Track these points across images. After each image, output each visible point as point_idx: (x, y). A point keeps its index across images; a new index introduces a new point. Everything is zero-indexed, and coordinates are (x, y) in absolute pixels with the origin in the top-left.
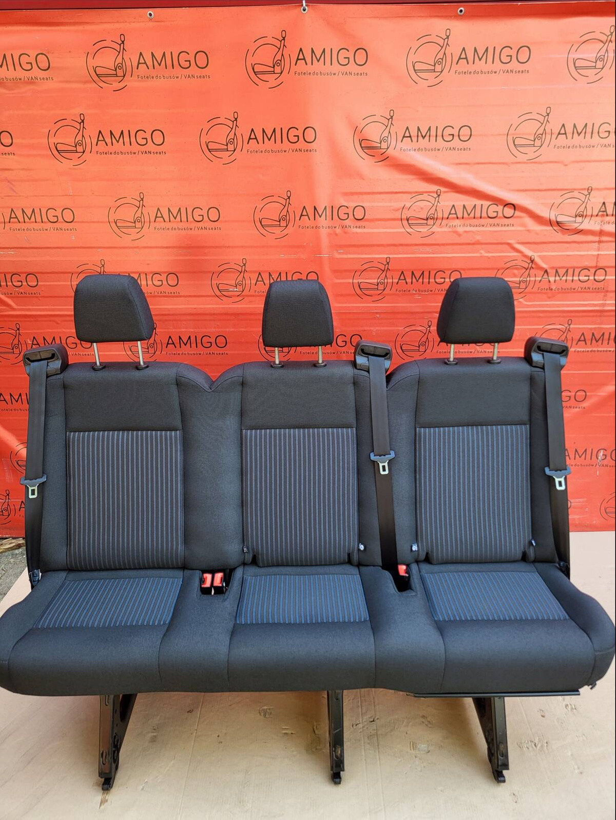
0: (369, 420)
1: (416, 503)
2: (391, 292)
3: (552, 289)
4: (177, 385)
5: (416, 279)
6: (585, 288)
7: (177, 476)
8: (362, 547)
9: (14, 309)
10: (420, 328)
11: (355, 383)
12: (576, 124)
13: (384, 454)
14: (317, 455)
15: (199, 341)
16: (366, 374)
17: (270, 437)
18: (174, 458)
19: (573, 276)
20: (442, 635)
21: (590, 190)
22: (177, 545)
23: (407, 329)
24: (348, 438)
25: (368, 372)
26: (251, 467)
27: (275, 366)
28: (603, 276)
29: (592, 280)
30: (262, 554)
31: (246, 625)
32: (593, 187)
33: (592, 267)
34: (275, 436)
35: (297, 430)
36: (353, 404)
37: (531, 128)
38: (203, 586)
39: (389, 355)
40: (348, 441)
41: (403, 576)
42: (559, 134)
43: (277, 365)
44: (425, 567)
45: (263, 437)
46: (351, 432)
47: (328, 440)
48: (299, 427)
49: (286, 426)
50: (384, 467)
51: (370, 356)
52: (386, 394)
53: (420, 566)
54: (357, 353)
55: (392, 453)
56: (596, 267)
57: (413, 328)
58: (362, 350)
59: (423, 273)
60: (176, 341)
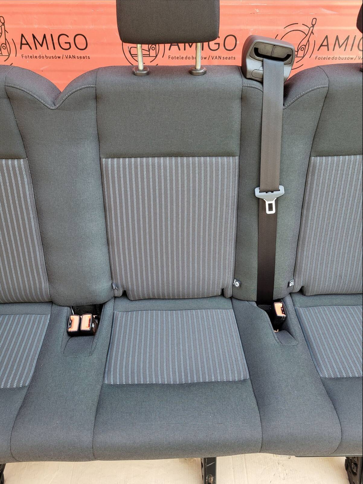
0: (256, 148)
1: (299, 239)
4: (9, 98)
7: (28, 214)
8: (237, 284)
10: (302, 28)
11: (244, 98)
13: (271, 189)
14: (191, 188)
15: (56, 41)
16: (258, 85)
17: (136, 168)
18: (21, 193)
20: (335, 409)
22: (40, 283)
24: (229, 169)
25: (262, 82)
26: (115, 202)
27: (138, 72)
30: (133, 291)
31: (115, 386)
34: (142, 166)
35: (168, 158)
36: (237, 126)
38: (70, 330)
39: (291, 58)
40: (229, 173)
41: (281, 317)
43: (141, 71)
44: (298, 298)
45: (127, 167)
46: (232, 162)
47: (206, 171)
48: (170, 155)
49: (154, 154)
50: (270, 206)
51: (265, 60)
52: (281, 114)
53: (293, 298)
54: (248, 54)
55: (282, 188)
57: (295, 27)
58: (256, 50)
60: (31, 41)
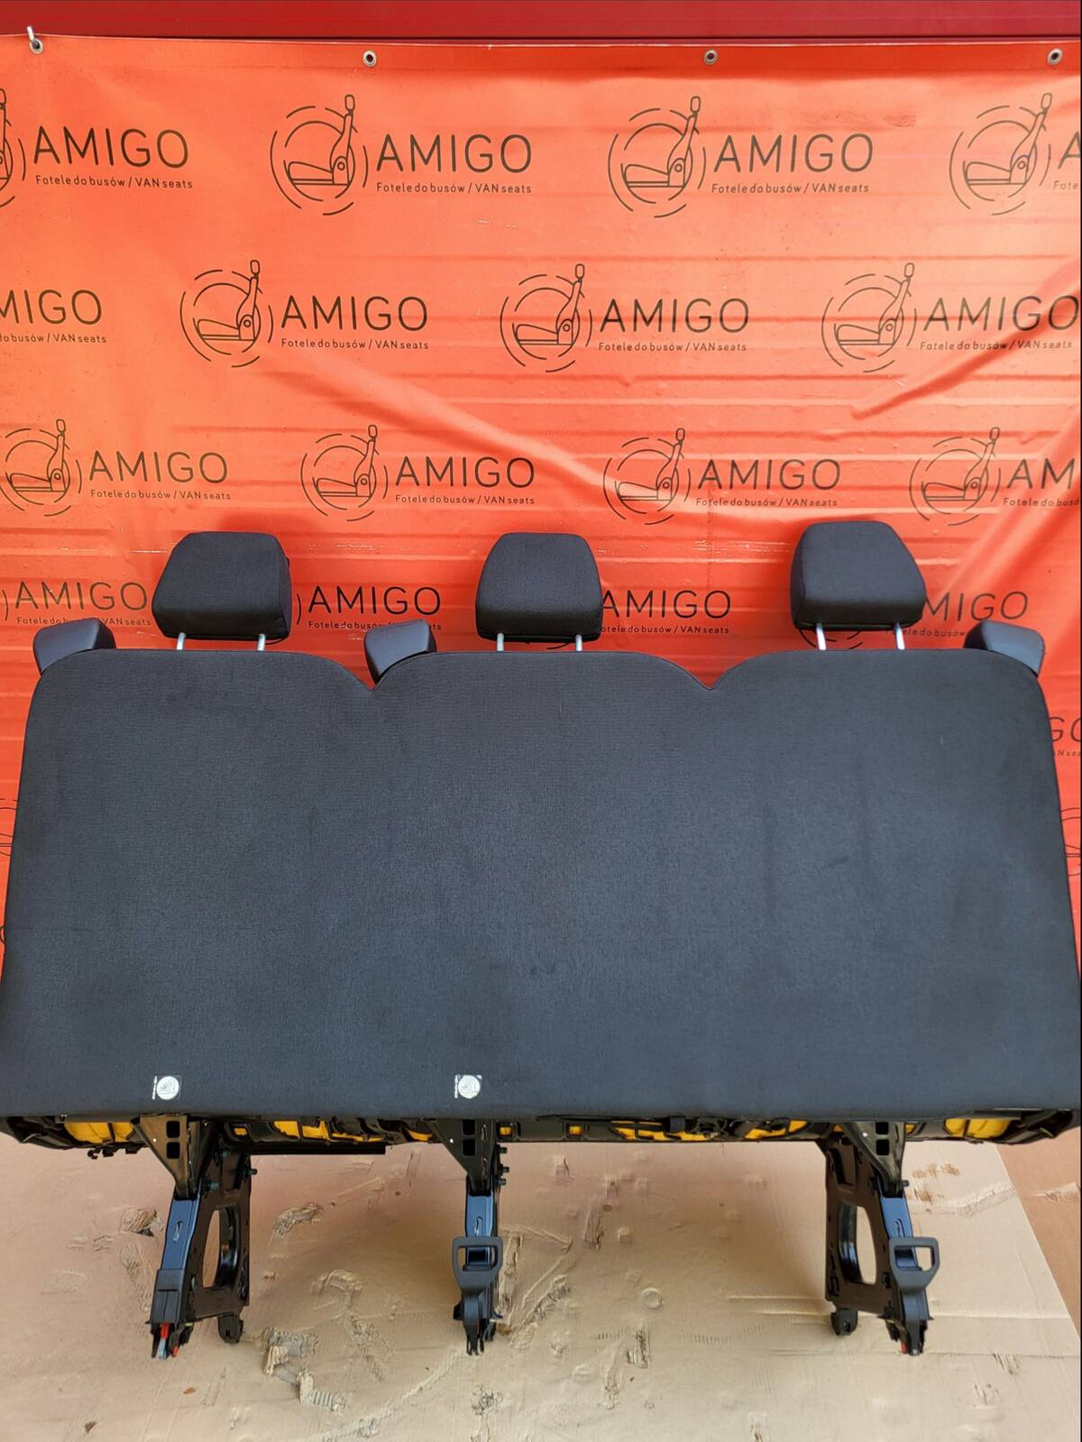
3: (623, 630)
6: (690, 629)
12: (639, 301)
19: (664, 605)
21: (680, 437)
28: (723, 607)
29: (701, 612)
32: (686, 429)
33: (700, 589)
37: (547, 306)
42: (607, 320)
56: (708, 587)
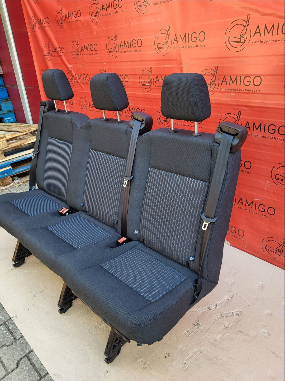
2: (218, 90)
5: (232, 82)
9: (84, 90)
10: (234, 116)
23: (227, 116)
57: (230, 115)
59: (236, 78)
